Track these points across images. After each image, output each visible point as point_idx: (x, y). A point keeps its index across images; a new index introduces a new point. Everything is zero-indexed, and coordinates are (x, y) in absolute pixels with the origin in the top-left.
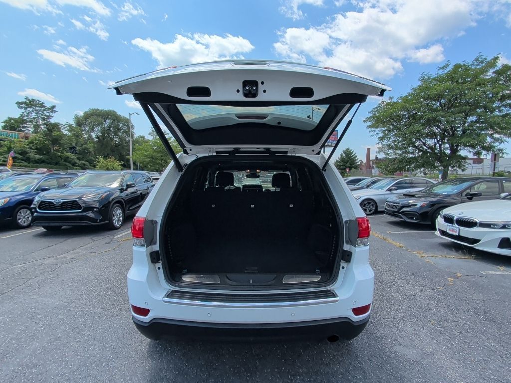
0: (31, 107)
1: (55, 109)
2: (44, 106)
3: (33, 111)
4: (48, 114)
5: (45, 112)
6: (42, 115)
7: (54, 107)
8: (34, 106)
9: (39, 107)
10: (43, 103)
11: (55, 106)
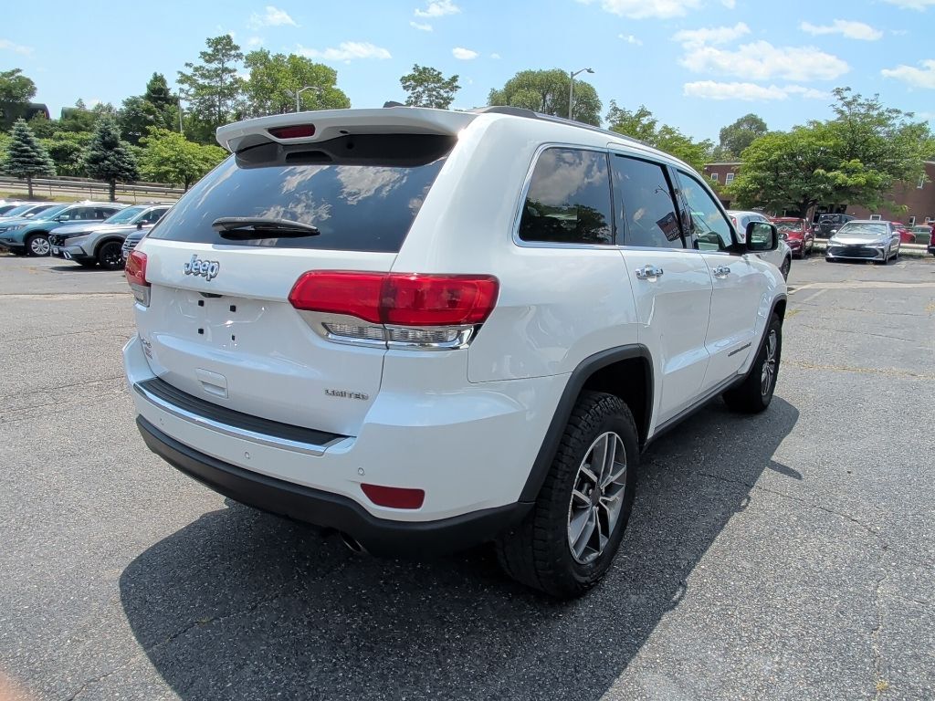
0: (421, 85)
1: (455, 84)
2: (440, 80)
3: (424, 92)
4: (445, 95)
5: (442, 92)
6: (437, 98)
7: (454, 79)
8: (425, 81)
9: (433, 82)
10: (439, 73)
11: (457, 76)
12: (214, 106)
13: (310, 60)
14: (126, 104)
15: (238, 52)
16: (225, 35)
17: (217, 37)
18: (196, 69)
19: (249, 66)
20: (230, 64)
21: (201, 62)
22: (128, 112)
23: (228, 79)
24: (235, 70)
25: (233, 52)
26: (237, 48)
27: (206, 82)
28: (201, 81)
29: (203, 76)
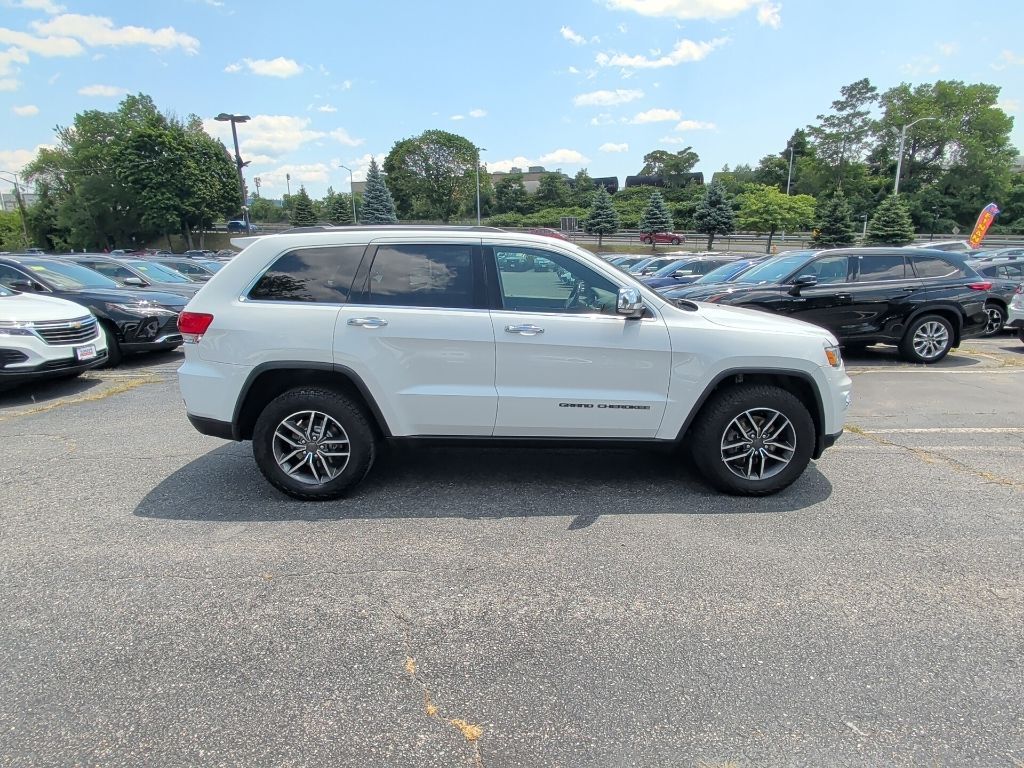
12: (836, 153)
13: (962, 82)
14: (762, 162)
15: (874, 93)
16: (862, 79)
17: (852, 83)
18: (827, 120)
19: (884, 105)
20: (862, 108)
21: (834, 112)
22: (762, 169)
23: (858, 122)
24: (868, 113)
25: (869, 95)
26: (873, 89)
27: (834, 131)
28: (828, 131)
29: (833, 125)
